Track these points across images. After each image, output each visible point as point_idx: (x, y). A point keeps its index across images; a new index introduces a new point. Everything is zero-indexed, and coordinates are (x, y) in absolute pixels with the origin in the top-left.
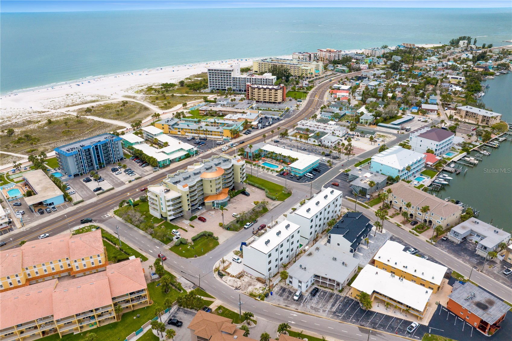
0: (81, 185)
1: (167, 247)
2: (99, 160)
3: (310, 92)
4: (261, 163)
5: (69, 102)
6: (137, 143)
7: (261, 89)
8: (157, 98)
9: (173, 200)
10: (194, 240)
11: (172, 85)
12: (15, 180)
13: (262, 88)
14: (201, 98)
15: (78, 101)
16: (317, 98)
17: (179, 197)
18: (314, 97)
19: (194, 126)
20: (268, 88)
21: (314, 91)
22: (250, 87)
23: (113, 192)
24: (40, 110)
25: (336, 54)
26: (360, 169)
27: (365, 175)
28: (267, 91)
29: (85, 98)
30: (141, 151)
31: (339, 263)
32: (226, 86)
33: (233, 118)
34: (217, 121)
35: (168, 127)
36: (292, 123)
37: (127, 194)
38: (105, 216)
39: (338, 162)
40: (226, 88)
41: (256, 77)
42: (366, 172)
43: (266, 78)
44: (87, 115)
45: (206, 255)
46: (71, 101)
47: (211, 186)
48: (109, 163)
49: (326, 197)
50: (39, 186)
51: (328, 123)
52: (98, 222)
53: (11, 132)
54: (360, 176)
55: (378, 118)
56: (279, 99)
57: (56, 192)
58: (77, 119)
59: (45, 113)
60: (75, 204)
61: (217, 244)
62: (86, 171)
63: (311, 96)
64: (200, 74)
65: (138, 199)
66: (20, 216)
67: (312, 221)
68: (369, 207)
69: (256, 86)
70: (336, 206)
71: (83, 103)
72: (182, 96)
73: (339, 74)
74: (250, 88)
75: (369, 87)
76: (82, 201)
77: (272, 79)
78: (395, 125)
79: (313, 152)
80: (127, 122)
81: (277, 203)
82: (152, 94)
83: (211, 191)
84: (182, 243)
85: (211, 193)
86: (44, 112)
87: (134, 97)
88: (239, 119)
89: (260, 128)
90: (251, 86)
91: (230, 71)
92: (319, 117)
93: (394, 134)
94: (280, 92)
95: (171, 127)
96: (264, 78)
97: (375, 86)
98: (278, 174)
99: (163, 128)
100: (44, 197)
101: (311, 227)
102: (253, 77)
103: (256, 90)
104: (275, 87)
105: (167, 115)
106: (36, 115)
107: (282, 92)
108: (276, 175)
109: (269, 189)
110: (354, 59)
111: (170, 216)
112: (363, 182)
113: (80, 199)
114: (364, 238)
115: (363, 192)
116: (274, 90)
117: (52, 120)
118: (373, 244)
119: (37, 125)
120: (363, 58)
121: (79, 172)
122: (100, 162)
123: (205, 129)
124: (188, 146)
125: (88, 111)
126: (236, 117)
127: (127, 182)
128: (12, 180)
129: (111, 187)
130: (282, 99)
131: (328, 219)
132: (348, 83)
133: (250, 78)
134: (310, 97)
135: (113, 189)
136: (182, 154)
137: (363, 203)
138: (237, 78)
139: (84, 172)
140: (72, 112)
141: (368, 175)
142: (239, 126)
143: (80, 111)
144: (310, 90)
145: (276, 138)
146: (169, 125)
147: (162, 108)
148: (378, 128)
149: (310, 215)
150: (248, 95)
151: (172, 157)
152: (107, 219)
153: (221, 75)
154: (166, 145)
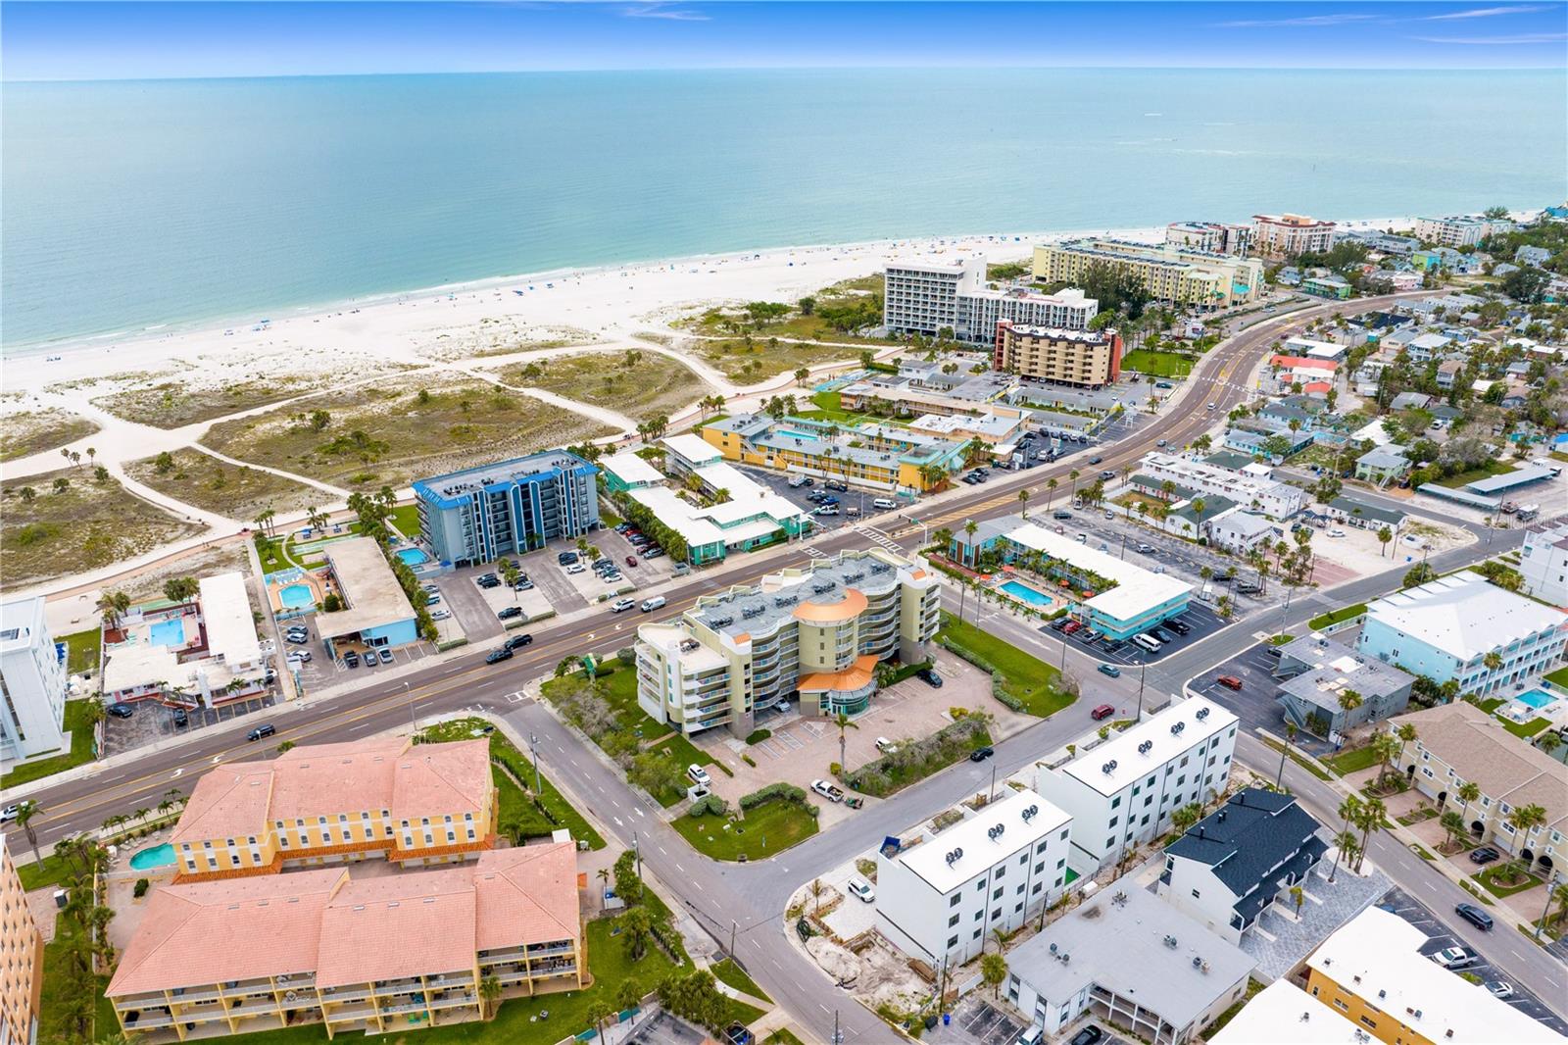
0: (470, 593)
1: (667, 815)
2: (529, 525)
3: (1206, 358)
4: (997, 582)
5: (486, 344)
6: (643, 484)
7: (1041, 341)
8: (727, 349)
9: (703, 676)
10: (748, 806)
11: (778, 310)
12: (307, 560)
13: (1046, 337)
14: (854, 354)
15: (510, 343)
16: (1223, 380)
17: (723, 670)
18: (1216, 376)
19: (815, 445)
20: (1065, 339)
21: (1218, 355)
22: (1009, 330)
23: (550, 624)
24: (405, 362)
25: (1314, 233)
26: (1322, 643)
27: (1335, 664)
28: (1061, 346)
29: (530, 335)
30: (648, 510)
31: (1183, 957)
32: (936, 322)
33: (939, 428)
34: (886, 435)
35: (739, 441)
36: (1124, 458)
37: (586, 638)
38: (517, 694)
39: (1255, 604)
40: (937, 329)
41: (1031, 301)
42: (1340, 654)
43: (1063, 305)
44: (527, 386)
45: (774, 860)
46: (491, 338)
47: (822, 646)
48: (555, 536)
49: (1178, 728)
50: (357, 587)
51: (1244, 469)
52: (493, 712)
53: (322, 420)
54: (1318, 666)
55: (1423, 464)
56: (1098, 375)
57: (398, 609)
58: (495, 396)
59: (419, 371)
60: (444, 649)
61: (814, 829)
62: (489, 555)
63: (1205, 372)
64: (866, 280)
65: (613, 656)
66: (297, 666)
67: (1116, 803)
68: (1332, 775)
69: (1026, 329)
70: (1212, 761)
71: (522, 349)
72: (800, 346)
73: (1314, 300)
74: (1006, 333)
75: (1413, 353)
76: (463, 643)
77: (1084, 310)
78: (1483, 493)
79: (1177, 562)
80: (631, 416)
81: (1025, 721)
82: (716, 333)
83: (822, 660)
84: (711, 811)
85: (822, 666)
86: (416, 367)
87: (664, 341)
88: (956, 432)
89: (1017, 466)
90: (1013, 328)
91: (955, 276)
92: (1216, 446)
93: (1472, 527)
94: (1101, 355)
95: (746, 443)
96: (1058, 305)
97: (1434, 351)
98: (1045, 623)
99: (725, 443)
100: (364, 619)
101: (1113, 822)
102: (1024, 301)
103: (1026, 342)
104: (1088, 337)
105: (745, 402)
106: (393, 375)
107: (1107, 352)
108: (1040, 626)
109: (1008, 672)
110: (1379, 252)
111: (691, 721)
112: (1323, 687)
113: (460, 636)
114: (1289, 883)
115: (1320, 722)
116: (1083, 346)
117: (430, 392)
118: (1320, 907)
119: (390, 404)
120: (1409, 249)
121: (472, 554)
122: (532, 532)
123: (845, 458)
124: (783, 508)
125: (531, 372)
126: (946, 425)
127: (595, 601)
128: (299, 560)
129: (549, 609)
130: (1105, 375)
131: (1178, 800)
132: (1338, 334)
133: (1014, 303)
134: (1201, 376)
135: (551, 616)
136: (765, 529)
137: (1312, 760)
138: (971, 299)
139: (484, 557)
140: (489, 374)
141: (1347, 664)
142: (950, 456)
143: (509, 372)
144: (1204, 352)
145: (1062, 504)
146: (744, 437)
147: (736, 379)
148: (1417, 500)
149: (1110, 785)
150: (1001, 355)
151: (732, 537)
152: (518, 706)
153: (926, 289)
154: (723, 496)
